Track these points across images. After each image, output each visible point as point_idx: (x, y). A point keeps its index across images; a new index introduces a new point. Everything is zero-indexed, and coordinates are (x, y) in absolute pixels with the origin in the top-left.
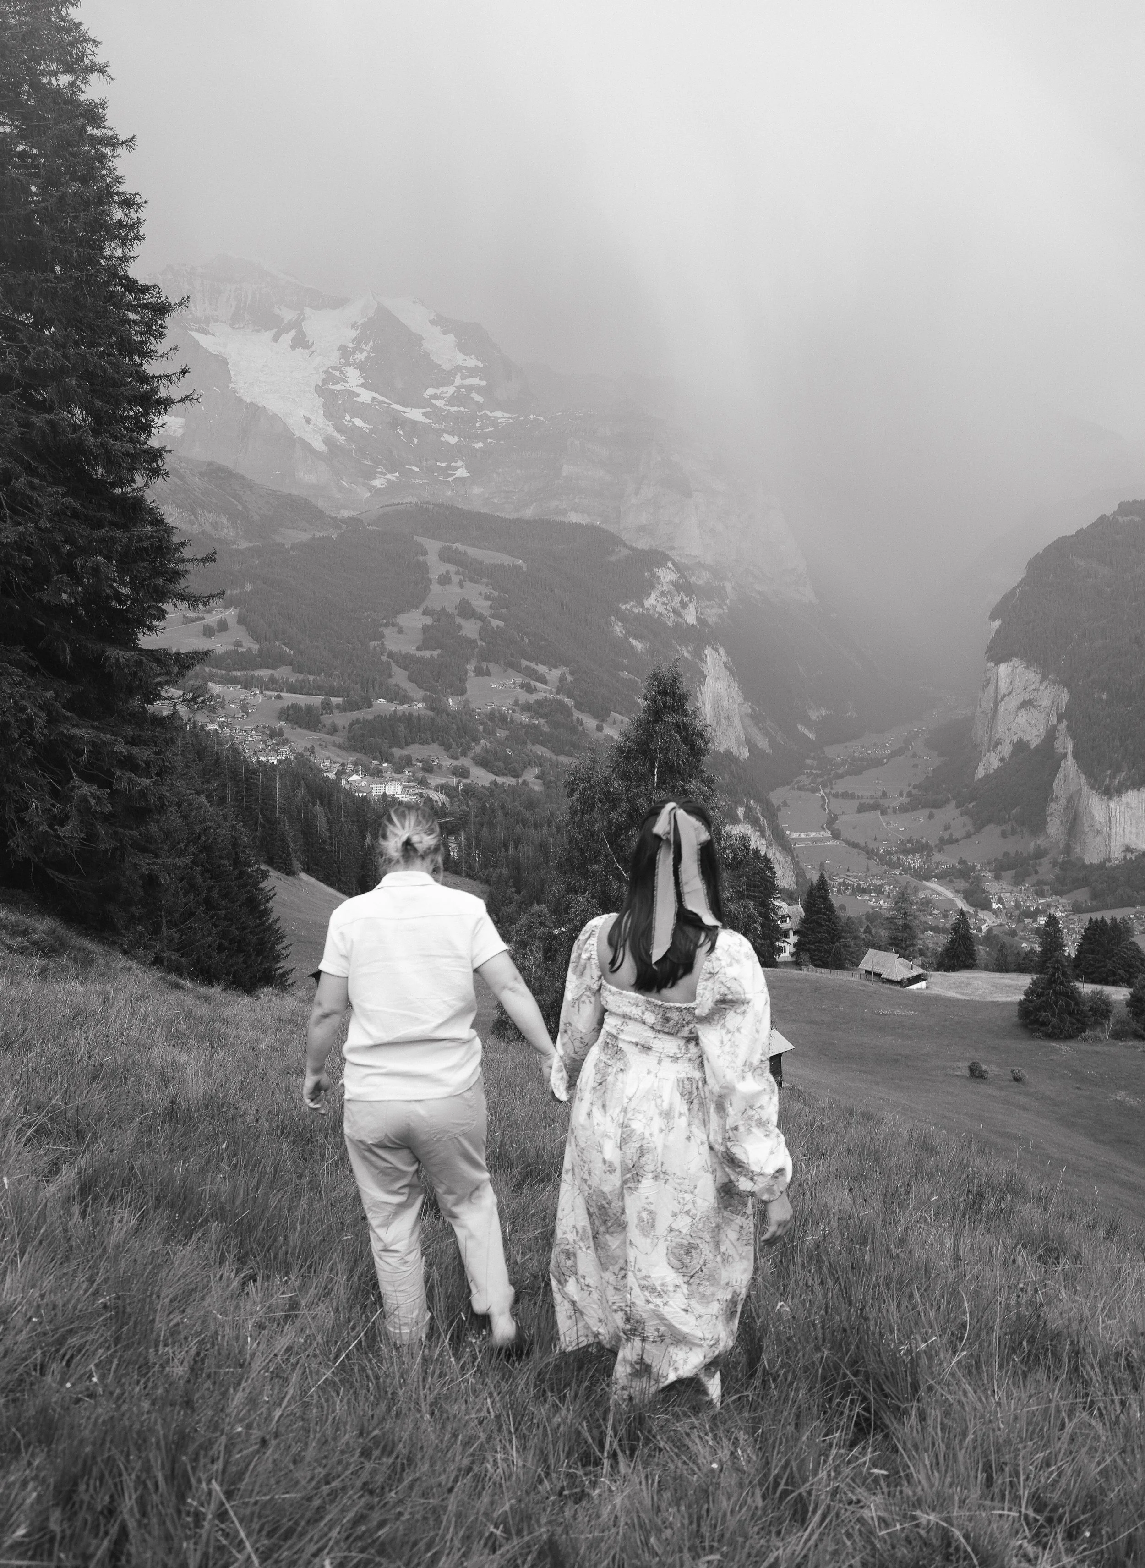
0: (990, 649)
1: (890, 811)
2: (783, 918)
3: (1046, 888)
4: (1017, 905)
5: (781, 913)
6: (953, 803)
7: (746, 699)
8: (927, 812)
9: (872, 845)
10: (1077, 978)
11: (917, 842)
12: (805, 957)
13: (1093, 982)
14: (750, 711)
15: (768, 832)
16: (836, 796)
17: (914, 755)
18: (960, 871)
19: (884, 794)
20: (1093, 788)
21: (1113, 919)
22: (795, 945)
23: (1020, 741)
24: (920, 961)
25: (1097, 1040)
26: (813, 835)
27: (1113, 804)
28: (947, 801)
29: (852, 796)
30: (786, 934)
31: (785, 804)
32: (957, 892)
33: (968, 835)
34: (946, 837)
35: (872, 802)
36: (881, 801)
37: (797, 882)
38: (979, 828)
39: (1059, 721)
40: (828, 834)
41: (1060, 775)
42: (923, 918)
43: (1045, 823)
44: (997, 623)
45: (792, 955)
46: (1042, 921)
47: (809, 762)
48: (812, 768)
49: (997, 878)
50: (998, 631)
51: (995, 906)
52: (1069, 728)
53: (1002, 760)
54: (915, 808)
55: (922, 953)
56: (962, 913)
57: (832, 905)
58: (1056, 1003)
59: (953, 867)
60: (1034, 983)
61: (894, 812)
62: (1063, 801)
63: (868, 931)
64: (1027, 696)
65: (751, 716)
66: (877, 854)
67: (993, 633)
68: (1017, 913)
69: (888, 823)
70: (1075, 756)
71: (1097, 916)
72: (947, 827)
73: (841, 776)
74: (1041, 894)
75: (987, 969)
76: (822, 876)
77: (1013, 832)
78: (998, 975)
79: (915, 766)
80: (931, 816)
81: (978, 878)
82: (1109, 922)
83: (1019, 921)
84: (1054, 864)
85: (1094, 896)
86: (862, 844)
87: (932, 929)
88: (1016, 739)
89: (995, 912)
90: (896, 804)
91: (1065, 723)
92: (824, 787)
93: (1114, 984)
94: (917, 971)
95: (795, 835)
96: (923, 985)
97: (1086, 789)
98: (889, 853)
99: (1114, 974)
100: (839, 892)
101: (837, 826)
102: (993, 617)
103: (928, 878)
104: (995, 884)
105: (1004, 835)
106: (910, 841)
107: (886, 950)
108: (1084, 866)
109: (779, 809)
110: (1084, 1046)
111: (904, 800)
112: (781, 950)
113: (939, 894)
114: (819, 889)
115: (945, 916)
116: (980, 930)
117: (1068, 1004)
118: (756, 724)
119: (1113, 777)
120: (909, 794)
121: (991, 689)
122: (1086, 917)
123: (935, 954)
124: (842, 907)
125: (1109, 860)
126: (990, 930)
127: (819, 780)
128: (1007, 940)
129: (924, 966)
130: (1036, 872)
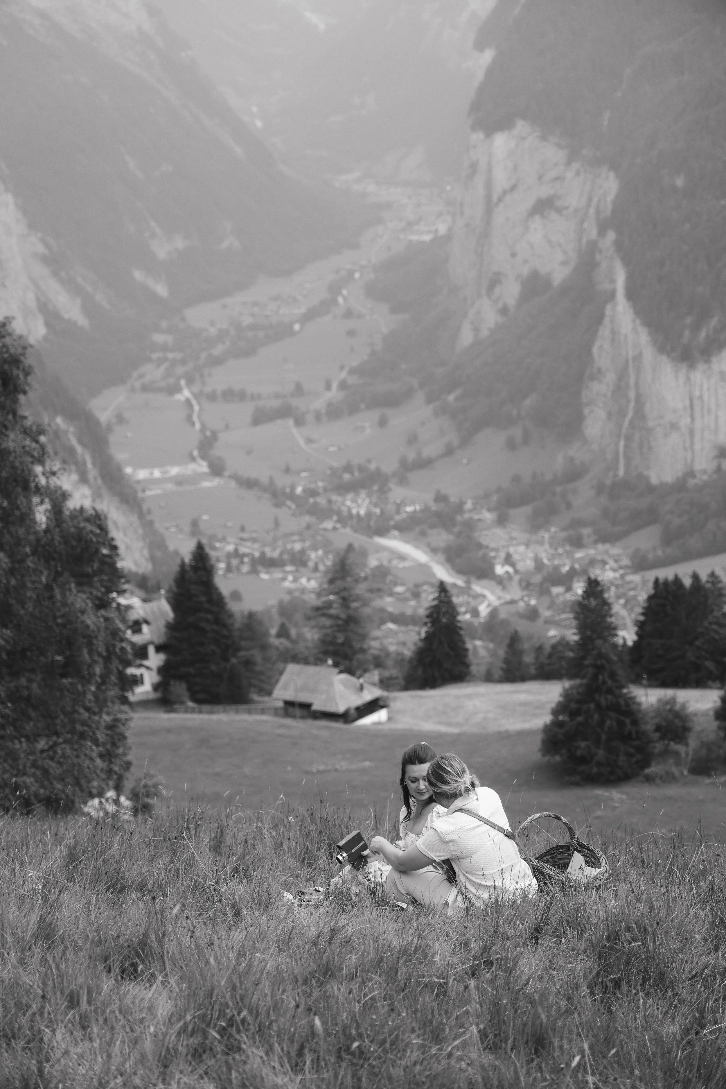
0: (475, 107)
1: (310, 418)
2: (136, 627)
3: (586, 531)
4: (539, 565)
5: (133, 616)
6: (420, 397)
7: (32, 226)
8: (375, 415)
9: (282, 481)
10: (637, 681)
11: (361, 469)
12: (179, 688)
13: (664, 684)
14: (41, 249)
15: (92, 472)
16: (212, 397)
17: (349, 314)
18: (438, 515)
19: (299, 390)
20: (661, 349)
21: (695, 577)
22: (162, 671)
23: (535, 275)
24: (375, 675)
25: (669, 778)
26: (174, 471)
27: (697, 376)
28: (408, 394)
29: (242, 396)
30: (141, 652)
31: (120, 419)
32: (434, 550)
33: (449, 451)
34: (411, 456)
35: (276, 403)
36: (296, 402)
37: (152, 558)
38: (466, 441)
39: (602, 232)
40: (203, 467)
41: (604, 332)
42: (378, 603)
43: (580, 418)
44: (488, 56)
45: (156, 687)
46: (579, 588)
47: (159, 338)
48: (165, 348)
49: (502, 520)
50: (490, 72)
51: (500, 570)
52: (618, 245)
53: (504, 311)
54: (353, 410)
55: (378, 663)
56: (442, 588)
57: (220, 595)
58: (601, 723)
59: (426, 509)
60: (567, 695)
61: (318, 417)
62: (610, 377)
63: (283, 632)
64: (545, 191)
65: (45, 260)
66: (292, 496)
67: (480, 75)
68: (537, 579)
69: (309, 441)
70: (631, 295)
71: (667, 573)
72: (412, 439)
73: (217, 362)
74: (577, 543)
75: (489, 678)
76: (200, 547)
77: (526, 440)
78: (507, 687)
79: (351, 333)
80: (383, 422)
81: (470, 526)
82: (687, 582)
83: (543, 591)
84: (600, 489)
85: (667, 540)
86: (264, 480)
87: (396, 619)
88: (525, 271)
89: (501, 582)
90: (319, 404)
91: (611, 236)
92: (190, 381)
93: (700, 684)
94: (368, 696)
95: (142, 474)
96: (381, 715)
97: (649, 354)
98: (313, 493)
99: (698, 668)
100: (229, 569)
101: (217, 451)
102: (480, 46)
103: (382, 531)
104: (499, 531)
105: (511, 445)
106: (348, 468)
107: (319, 661)
108: (651, 489)
109: (109, 428)
110: (648, 791)
111: (334, 394)
112: (137, 681)
113: (402, 557)
114: (195, 568)
115: (416, 595)
116: (475, 613)
117: (621, 724)
118: (55, 274)
119: (696, 327)
120: (343, 385)
121: (479, 182)
122: (651, 576)
123: (400, 660)
124: (236, 596)
125: (691, 474)
126: (494, 613)
127: (180, 370)
128: (523, 627)
129: (385, 684)
130: (569, 506)
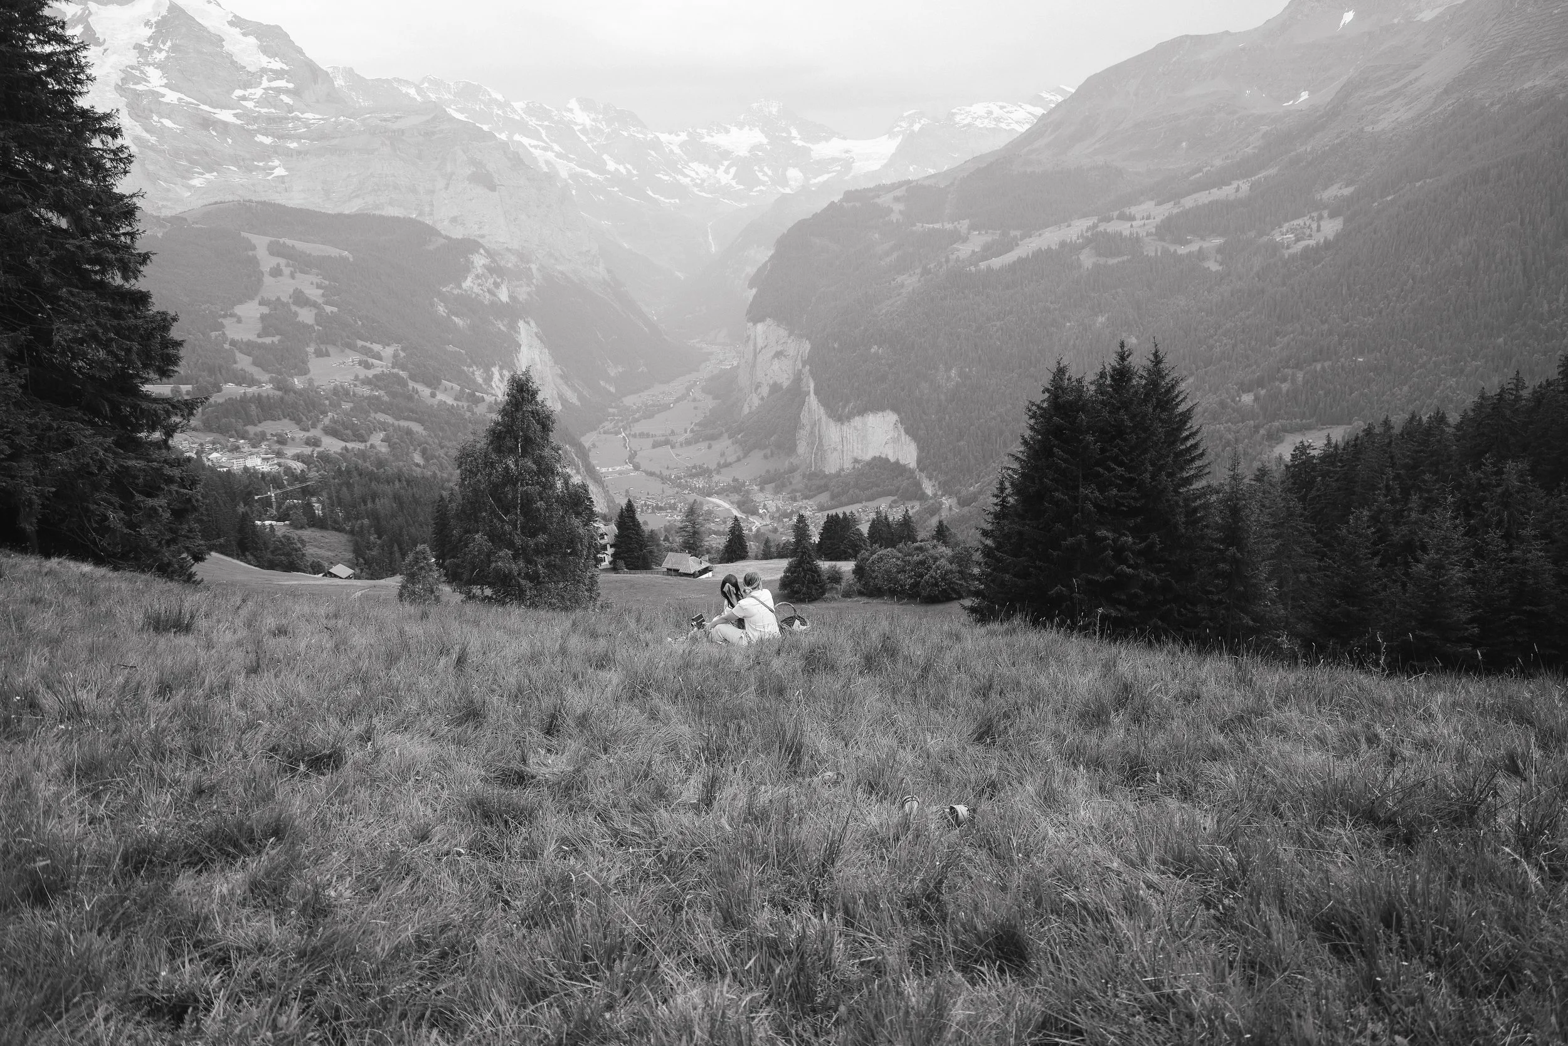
0: (749, 312)
1: (678, 445)
2: (602, 536)
3: (798, 494)
4: (778, 509)
5: (600, 531)
6: (726, 435)
7: (556, 363)
8: (706, 444)
9: (666, 473)
10: (820, 558)
11: (700, 467)
12: (621, 563)
13: (831, 560)
14: (560, 372)
15: (582, 469)
16: (634, 436)
17: (694, 400)
18: (734, 487)
19: (673, 432)
20: (830, 416)
21: (844, 514)
22: (612, 555)
23: (775, 384)
24: (707, 557)
25: (833, 599)
26: (618, 468)
27: (845, 427)
28: (721, 434)
29: (648, 435)
30: (604, 548)
31: (594, 446)
32: (732, 503)
33: (739, 460)
34: (722, 462)
35: (663, 439)
36: (671, 438)
37: (608, 507)
38: (745, 456)
39: (804, 366)
40: (631, 467)
41: (805, 408)
42: (707, 526)
43: (796, 445)
44: (754, 291)
45: (610, 563)
46: (795, 519)
47: (611, 410)
48: (614, 415)
49: (762, 490)
50: (755, 296)
51: (761, 511)
52: (811, 372)
53: (762, 399)
54: (697, 442)
55: (708, 552)
56: (736, 519)
57: (639, 524)
58: (805, 577)
59: (729, 485)
60: (790, 564)
61: (681, 445)
62: (808, 428)
63: (666, 539)
64: (779, 348)
65: (561, 377)
66: (670, 479)
67: (751, 299)
68: (777, 515)
69: (677, 455)
70: (816, 394)
71: (833, 512)
72: (723, 454)
73: (637, 420)
74: (794, 499)
75: (756, 558)
76: (629, 501)
77: (772, 454)
78: (764, 562)
79: (696, 408)
80: (710, 447)
81: (748, 492)
82: (841, 516)
83: (780, 520)
84: (804, 476)
85: (833, 498)
86: (658, 472)
87: (715, 533)
88: (771, 382)
89: (761, 516)
90: (682, 439)
91: (808, 367)
92: (625, 429)
93: (846, 559)
94: (704, 566)
95: (604, 470)
96: (710, 574)
97: (824, 418)
98: (680, 478)
99: (845, 552)
100: (642, 511)
101: (636, 460)
102: (751, 286)
103: (709, 495)
104: (761, 494)
105: (766, 457)
106: (694, 467)
107: (682, 551)
108: (826, 476)
109: (589, 450)
110: (824, 605)
111: (689, 435)
112: (603, 560)
113: (718, 506)
114: (627, 511)
115: (725, 522)
116: (750, 530)
117: (813, 577)
118: (566, 383)
119: (844, 407)
120: (692, 431)
121: (751, 343)
122: (825, 513)
123: (718, 551)
124: (646, 523)
125: (843, 470)
126: (758, 530)
127: (620, 424)
128: (771, 536)
129: (711, 561)
130: (791, 483)
